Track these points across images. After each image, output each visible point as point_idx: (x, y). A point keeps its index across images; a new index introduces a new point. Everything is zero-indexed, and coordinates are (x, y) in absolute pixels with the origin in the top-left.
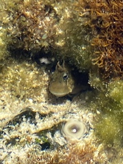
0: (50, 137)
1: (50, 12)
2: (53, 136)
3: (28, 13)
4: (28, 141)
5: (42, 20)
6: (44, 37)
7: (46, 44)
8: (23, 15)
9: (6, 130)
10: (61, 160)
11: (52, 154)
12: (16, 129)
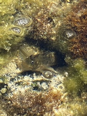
0: (39, 84)
1: (51, 21)
2: (41, 84)
3: (39, 20)
4: (27, 84)
5: (46, 24)
6: (45, 34)
7: (45, 37)
8: (36, 20)
9: (16, 78)
10: (42, 97)
11: (39, 93)
12: (22, 79)
